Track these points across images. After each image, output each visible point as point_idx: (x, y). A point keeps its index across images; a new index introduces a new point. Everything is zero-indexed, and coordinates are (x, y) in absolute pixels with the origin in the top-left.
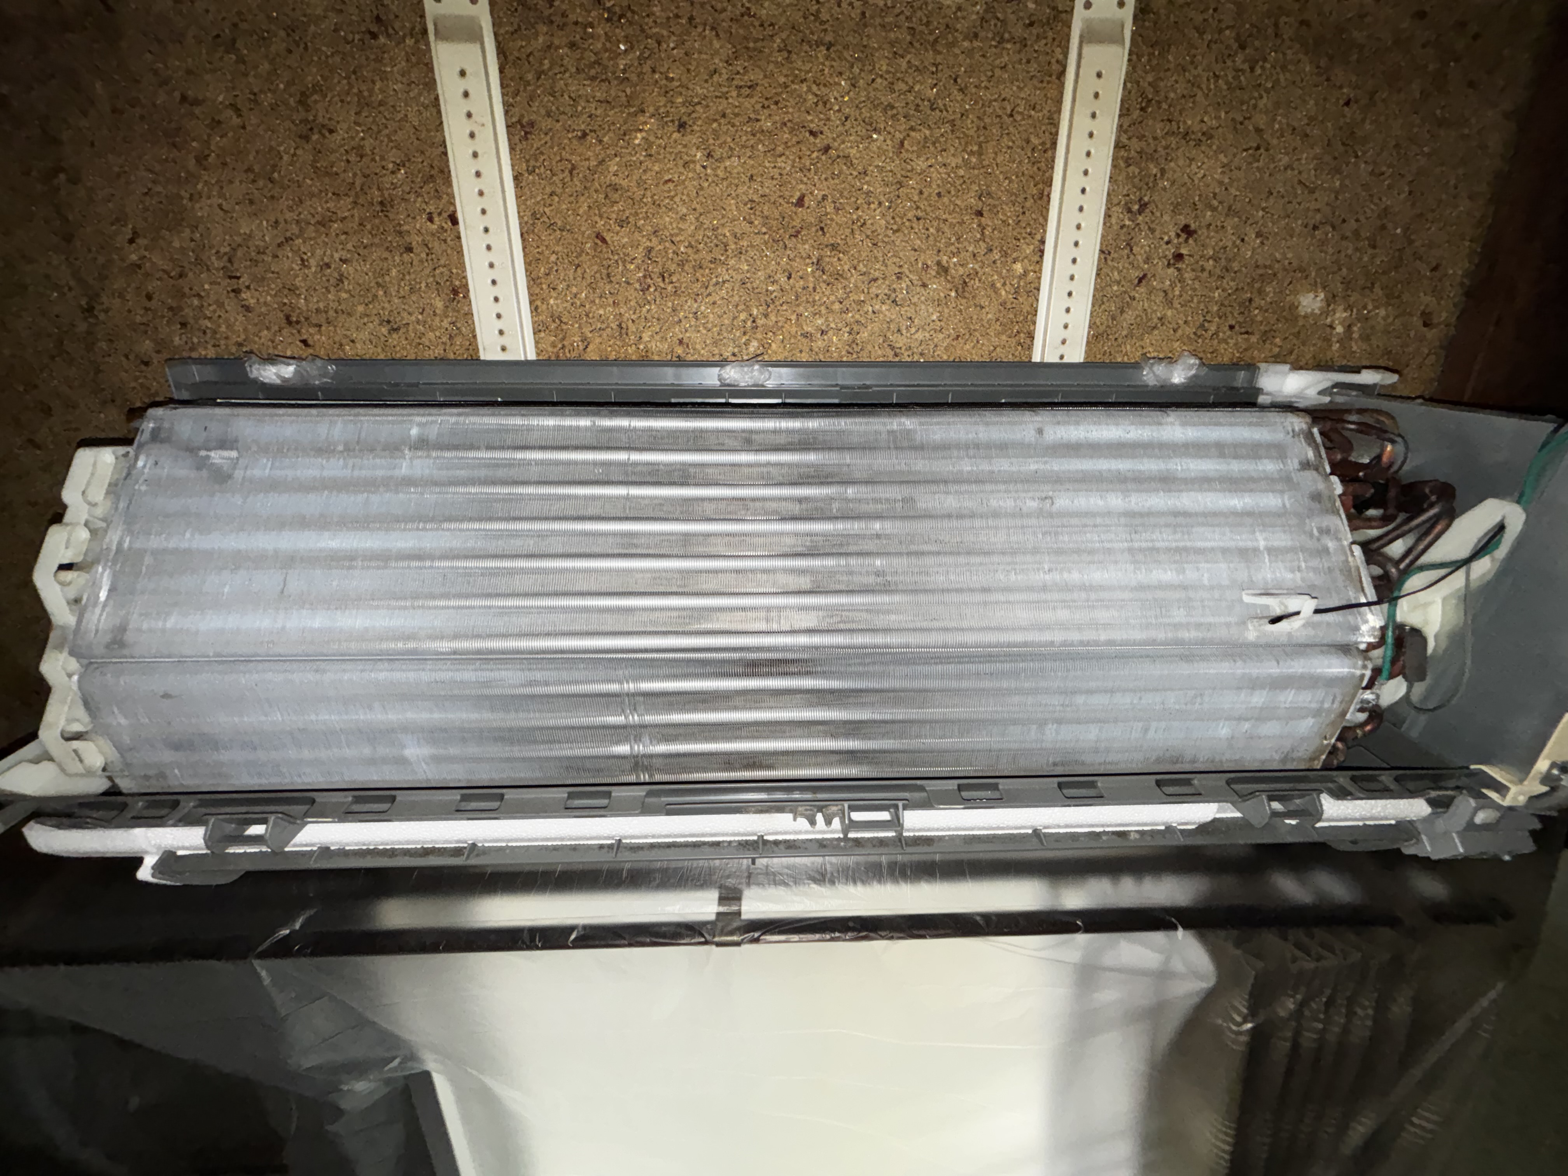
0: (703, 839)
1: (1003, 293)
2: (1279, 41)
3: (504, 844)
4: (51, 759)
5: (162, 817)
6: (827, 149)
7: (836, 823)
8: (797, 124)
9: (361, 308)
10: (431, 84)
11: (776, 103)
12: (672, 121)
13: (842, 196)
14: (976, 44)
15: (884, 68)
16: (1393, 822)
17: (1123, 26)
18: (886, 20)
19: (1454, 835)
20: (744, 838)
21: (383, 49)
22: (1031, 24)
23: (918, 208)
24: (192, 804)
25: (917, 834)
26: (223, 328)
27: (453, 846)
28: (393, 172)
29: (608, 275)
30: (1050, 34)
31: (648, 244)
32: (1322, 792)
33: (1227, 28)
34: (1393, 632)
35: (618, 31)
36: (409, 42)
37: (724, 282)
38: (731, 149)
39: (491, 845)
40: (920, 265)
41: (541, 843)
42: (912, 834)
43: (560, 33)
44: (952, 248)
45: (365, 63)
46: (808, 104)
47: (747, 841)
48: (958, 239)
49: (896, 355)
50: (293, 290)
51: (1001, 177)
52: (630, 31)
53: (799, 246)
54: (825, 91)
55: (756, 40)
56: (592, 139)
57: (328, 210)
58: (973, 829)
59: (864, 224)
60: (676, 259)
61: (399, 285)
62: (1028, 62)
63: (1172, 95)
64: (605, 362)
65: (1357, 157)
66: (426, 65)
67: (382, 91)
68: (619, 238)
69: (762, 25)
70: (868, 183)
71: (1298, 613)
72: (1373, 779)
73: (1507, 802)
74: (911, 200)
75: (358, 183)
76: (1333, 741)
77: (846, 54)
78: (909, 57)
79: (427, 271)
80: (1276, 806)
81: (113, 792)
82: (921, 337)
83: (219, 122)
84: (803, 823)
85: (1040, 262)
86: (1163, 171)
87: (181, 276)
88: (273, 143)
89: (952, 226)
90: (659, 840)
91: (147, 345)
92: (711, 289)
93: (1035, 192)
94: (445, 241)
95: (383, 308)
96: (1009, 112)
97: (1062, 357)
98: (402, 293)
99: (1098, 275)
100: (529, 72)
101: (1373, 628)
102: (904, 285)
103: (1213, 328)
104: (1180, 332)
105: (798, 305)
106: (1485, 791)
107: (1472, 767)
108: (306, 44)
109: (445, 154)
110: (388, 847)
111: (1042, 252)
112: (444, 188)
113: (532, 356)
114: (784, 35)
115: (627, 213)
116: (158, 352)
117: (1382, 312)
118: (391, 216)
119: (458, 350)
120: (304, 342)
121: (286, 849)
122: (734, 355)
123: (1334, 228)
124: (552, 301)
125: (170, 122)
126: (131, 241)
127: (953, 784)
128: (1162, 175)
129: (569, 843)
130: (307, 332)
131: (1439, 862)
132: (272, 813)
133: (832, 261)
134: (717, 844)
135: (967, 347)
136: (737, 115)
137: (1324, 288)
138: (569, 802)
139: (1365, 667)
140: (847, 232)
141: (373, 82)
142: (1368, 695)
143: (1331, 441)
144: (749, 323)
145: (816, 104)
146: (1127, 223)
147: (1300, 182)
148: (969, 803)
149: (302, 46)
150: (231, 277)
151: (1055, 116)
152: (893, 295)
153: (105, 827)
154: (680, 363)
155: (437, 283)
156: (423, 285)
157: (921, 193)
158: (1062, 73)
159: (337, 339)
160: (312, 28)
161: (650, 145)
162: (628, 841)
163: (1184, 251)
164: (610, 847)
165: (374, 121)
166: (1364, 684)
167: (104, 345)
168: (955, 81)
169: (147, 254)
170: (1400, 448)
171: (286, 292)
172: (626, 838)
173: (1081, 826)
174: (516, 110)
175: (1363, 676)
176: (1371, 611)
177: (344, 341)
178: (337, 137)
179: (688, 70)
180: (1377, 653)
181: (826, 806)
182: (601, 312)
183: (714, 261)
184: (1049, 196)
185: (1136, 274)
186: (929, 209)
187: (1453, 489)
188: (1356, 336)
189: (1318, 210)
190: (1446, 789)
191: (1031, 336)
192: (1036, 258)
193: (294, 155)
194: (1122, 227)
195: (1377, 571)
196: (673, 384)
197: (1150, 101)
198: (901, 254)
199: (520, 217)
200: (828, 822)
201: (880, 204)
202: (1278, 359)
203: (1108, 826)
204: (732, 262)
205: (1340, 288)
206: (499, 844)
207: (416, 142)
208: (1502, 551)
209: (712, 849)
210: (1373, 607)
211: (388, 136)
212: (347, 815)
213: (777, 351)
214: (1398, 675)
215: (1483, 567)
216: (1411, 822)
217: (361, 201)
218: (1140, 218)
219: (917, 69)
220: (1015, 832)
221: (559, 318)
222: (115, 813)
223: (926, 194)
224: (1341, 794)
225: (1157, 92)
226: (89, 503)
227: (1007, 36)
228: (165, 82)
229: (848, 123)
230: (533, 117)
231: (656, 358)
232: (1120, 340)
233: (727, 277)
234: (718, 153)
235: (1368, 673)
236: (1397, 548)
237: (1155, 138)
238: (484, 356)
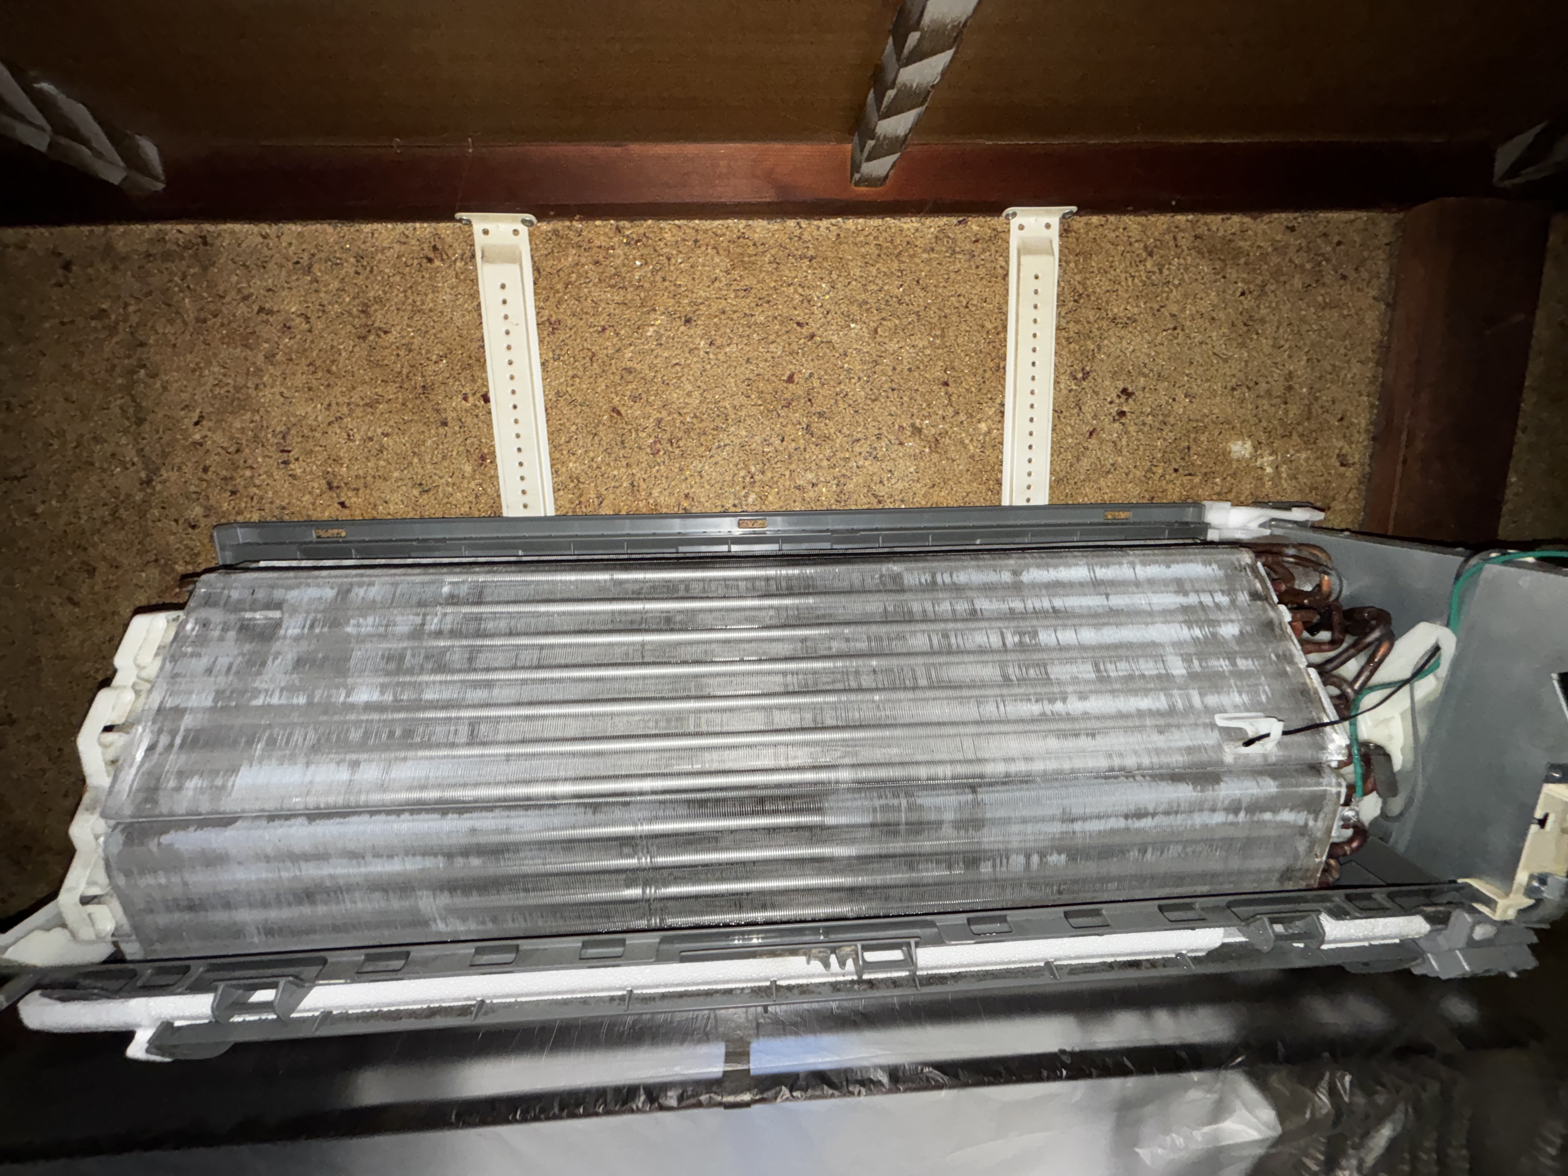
0: (715, 987)
1: (971, 448)
2: (1179, 251)
3: (513, 1000)
4: (64, 926)
5: (168, 985)
6: (812, 336)
7: (850, 964)
8: (787, 317)
9: (396, 474)
10: (475, 295)
11: (768, 302)
12: (680, 318)
13: (826, 373)
14: (933, 255)
15: (858, 274)
16: (1397, 941)
17: (1051, 242)
18: (858, 239)
19: (1458, 952)
20: (757, 984)
21: (437, 270)
22: (977, 241)
23: (892, 381)
24: (201, 969)
25: (930, 972)
26: (270, 494)
27: (460, 1004)
28: (436, 362)
29: (623, 442)
30: (993, 248)
31: (659, 416)
32: (1319, 912)
33: (1137, 241)
34: (1359, 750)
35: (634, 252)
36: (459, 264)
37: (725, 445)
38: (730, 338)
39: (499, 1001)
40: (897, 427)
41: (551, 997)
42: (925, 973)
43: (586, 254)
44: (925, 413)
45: (420, 280)
46: (795, 302)
47: (759, 988)
48: (929, 405)
49: (880, 502)
50: (337, 460)
51: (963, 354)
52: (645, 251)
53: (790, 415)
54: (808, 292)
55: (750, 256)
56: (610, 333)
57: (377, 394)
58: (985, 964)
59: (847, 395)
60: (683, 428)
61: (433, 454)
62: (977, 267)
63: (1098, 290)
64: (617, 516)
65: (1257, 334)
66: (472, 280)
67: (433, 301)
68: (633, 411)
69: (755, 245)
70: (848, 363)
71: (1268, 735)
72: (1368, 897)
73: (1497, 916)
74: (885, 375)
75: (405, 371)
76: (1324, 858)
77: (825, 264)
78: (878, 266)
79: (458, 442)
80: (1279, 928)
81: (117, 957)
82: (901, 487)
83: (289, 328)
84: (816, 966)
85: (1001, 422)
86: (1099, 348)
87: (238, 451)
88: (335, 344)
89: (923, 395)
90: (671, 990)
91: (196, 511)
92: (713, 451)
93: (992, 365)
94: (477, 416)
95: (417, 473)
96: (964, 304)
97: (1028, 500)
98: (435, 460)
99: (1053, 430)
100: (558, 283)
101: (1340, 747)
102: (883, 444)
103: (1160, 471)
104: (1131, 476)
105: (791, 464)
106: (1476, 905)
107: (1460, 881)
108: (372, 268)
109: (483, 347)
110: (393, 1009)
111: (1003, 413)
112: (479, 374)
113: (551, 512)
114: (773, 252)
115: (640, 391)
116: (205, 516)
117: (1304, 455)
118: (431, 397)
119: (483, 508)
120: (342, 504)
121: (294, 1015)
122: (735, 506)
123: (1249, 388)
124: (571, 465)
125: (246, 328)
126: (196, 424)
127: (962, 918)
128: (1099, 349)
129: (579, 996)
130: (346, 496)
131: (1449, 980)
132: (283, 976)
133: (819, 427)
134: (730, 991)
135: (943, 494)
136: (735, 312)
137: (1250, 437)
138: (583, 951)
139: (1339, 785)
140: (833, 401)
141: (426, 295)
142: (1348, 813)
143: (1275, 572)
144: (748, 479)
145: (802, 302)
146: (1074, 387)
147: (1215, 354)
148: (979, 938)
149: (368, 269)
150: (283, 451)
151: (1004, 306)
152: (875, 453)
153: (108, 998)
154: (687, 515)
155: (468, 451)
156: (454, 453)
157: (894, 369)
158: (1006, 276)
159: (372, 500)
160: (379, 255)
161: (661, 336)
162: (639, 992)
163: (1125, 409)
164: (622, 998)
165: (424, 324)
166: (1342, 800)
167: (156, 512)
168: (918, 282)
169: (209, 434)
170: (1335, 580)
171: (330, 462)
172: (638, 988)
173: (1092, 957)
174: (546, 313)
175: (1339, 794)
176: (1335, 731)
177: (378, 502)
178: (391, 338)
179: (693, 279)
180: (1350, 769)
181: (840, 947)
182: (616, 472)
183: (716, 429)
184: (1004, 368)
185: (1086, 429)
186: (902, 381)
187: (1388, 614)
188: (1284, 475)
189: (1234, 376)
190: (1441, 905)
191: (999, 483)
192: (998, 418)
193: (352, 352)
194: (1070, 391)
195: (1335, 691)
196: (679, 533)
197: (1080, 295)
198: (880, 419)
199: (546, 395)
200: (842, 964)
201: (859, 379)
202: (1220, 497)
203: (1119, 955)
204: (732, 429)
205: (1263, 438)
206: (508, 1000)
207: (458, 339)
208: (1443, 670)
209: (725, 998)
210: (1336, 726)
211: (435, 335)
212: (358, 974)
213: (773, 502)
214: (1371, 792)
215: (1427, 687)
216: (1413, 940)
217: (405, 386)
218: (1085, 383)
219: (885, 274)
220: (1028, 965)
221: (578, 478)
222: (122, 982)
223: (899, 369)
224: (1338, 914)
225: (1086, 289)
226: (138, 666)
227: (957, 249)
228: (245, 298)
229: (829, 317)
230: (561, 317)
231: (664, 510)
232: (1079, 484)
233: (727, 442)
234: (719, 342)
235: (1344, 791)
236: (1350, 668)
237: (1089, 322)
238: (507, 513)
